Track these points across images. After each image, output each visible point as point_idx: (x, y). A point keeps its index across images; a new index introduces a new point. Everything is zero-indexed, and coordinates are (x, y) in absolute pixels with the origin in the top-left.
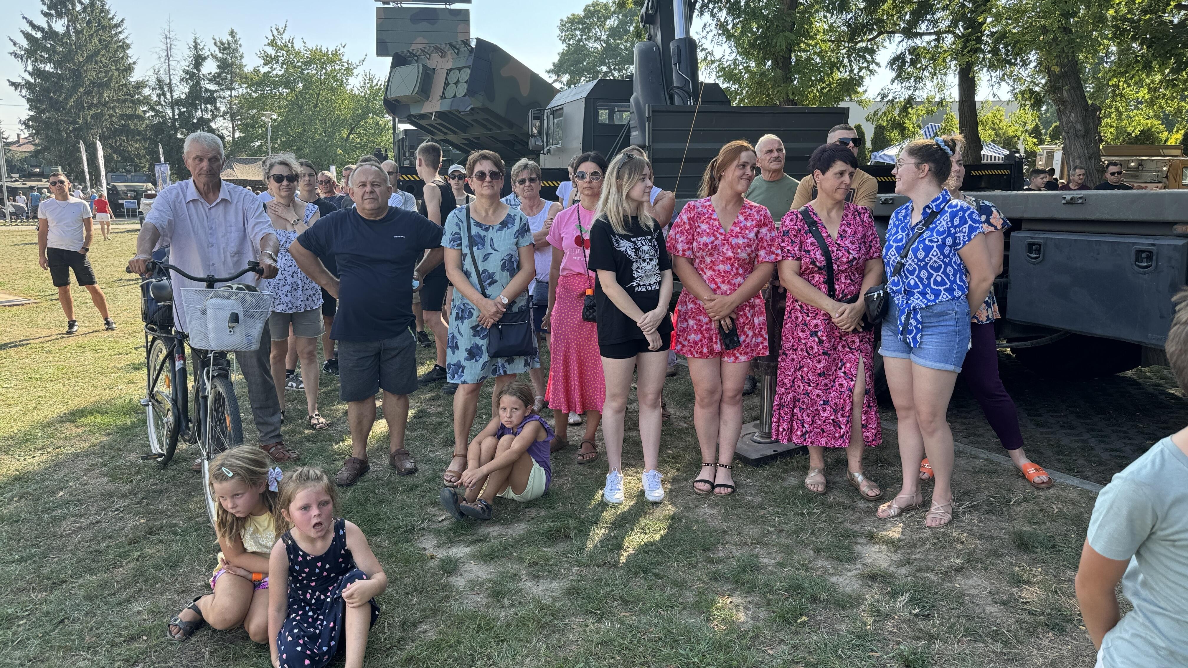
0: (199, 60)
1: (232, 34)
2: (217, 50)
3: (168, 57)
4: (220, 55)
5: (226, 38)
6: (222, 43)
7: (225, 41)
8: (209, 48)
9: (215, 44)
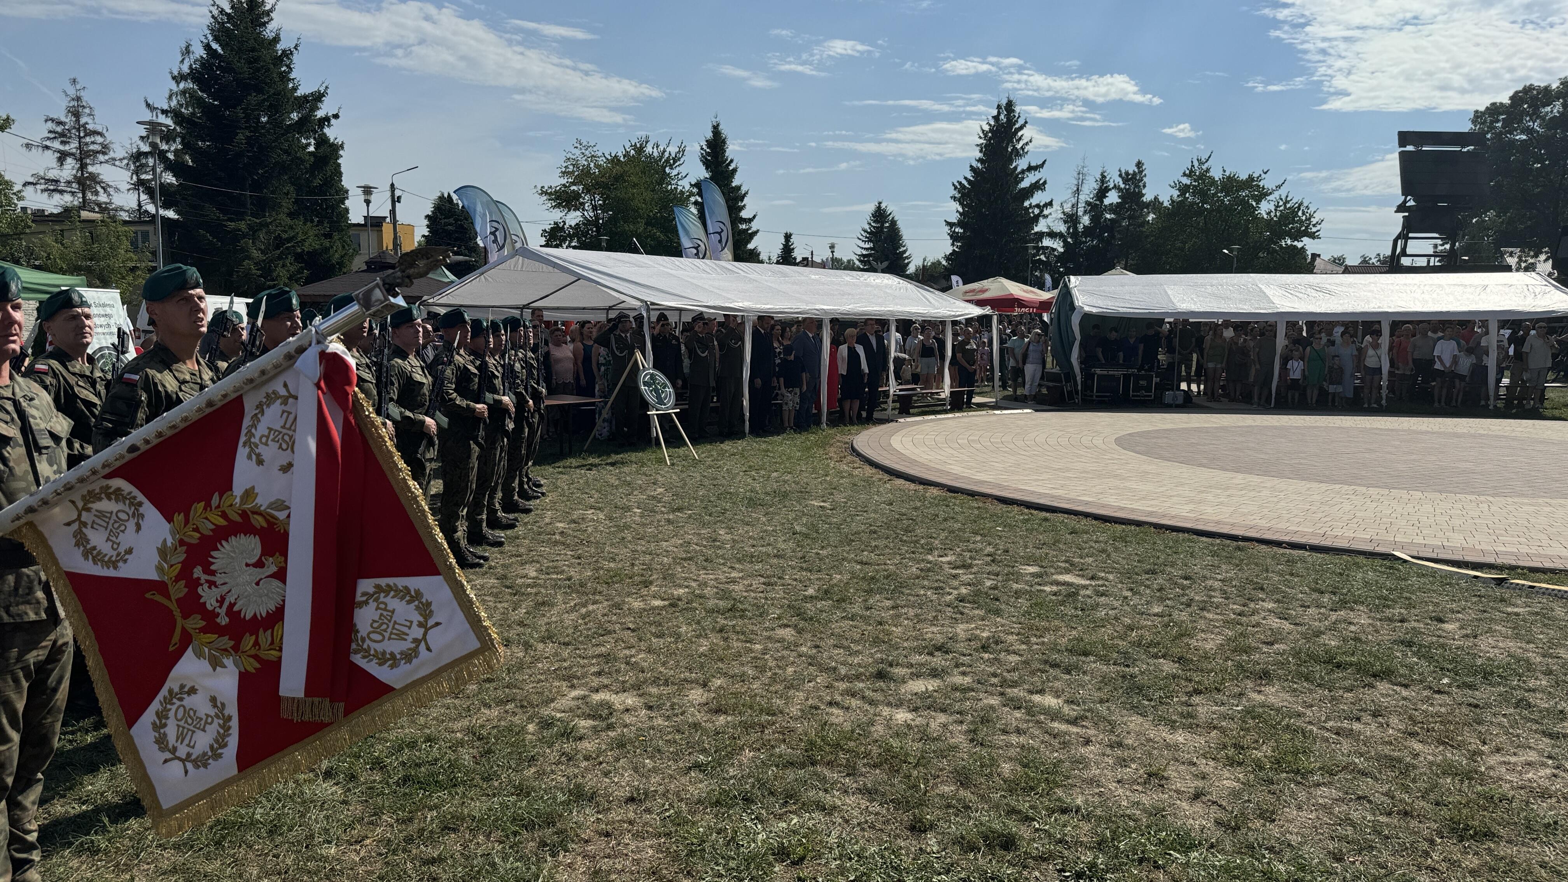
0: (1102, 193)
1: (1139, 164)
2: (1120, 180)
3: (1078, 191)
4: (1122, 186)
5: (1132, 169)
6: (1127, 173)
7: (1131, 172)
8: (1114, 179)
9: (1120, 175)
